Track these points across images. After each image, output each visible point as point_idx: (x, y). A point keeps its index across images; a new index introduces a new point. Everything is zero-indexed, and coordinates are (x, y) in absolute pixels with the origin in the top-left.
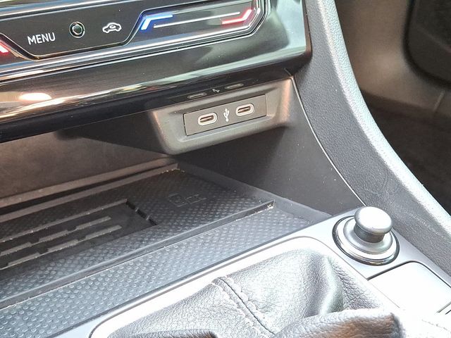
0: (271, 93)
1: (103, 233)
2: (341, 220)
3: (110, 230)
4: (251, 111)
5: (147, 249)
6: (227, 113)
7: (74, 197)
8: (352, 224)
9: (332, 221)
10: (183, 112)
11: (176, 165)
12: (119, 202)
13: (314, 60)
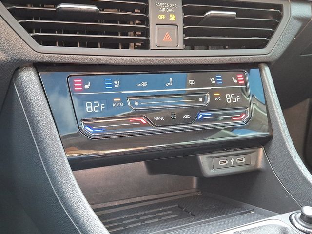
0: (253, 153)
1: (170, 217)
2: (293, 214)
3: (173, 216)
4: (244, 161)
5: (193, 224)
6: (232, 161)
7: (152, 202)
8: (299, 215)
9: (289, 214)
10: (213, 158)
11: (200, 192)
12: (175, 206)
13: (274, 138)
